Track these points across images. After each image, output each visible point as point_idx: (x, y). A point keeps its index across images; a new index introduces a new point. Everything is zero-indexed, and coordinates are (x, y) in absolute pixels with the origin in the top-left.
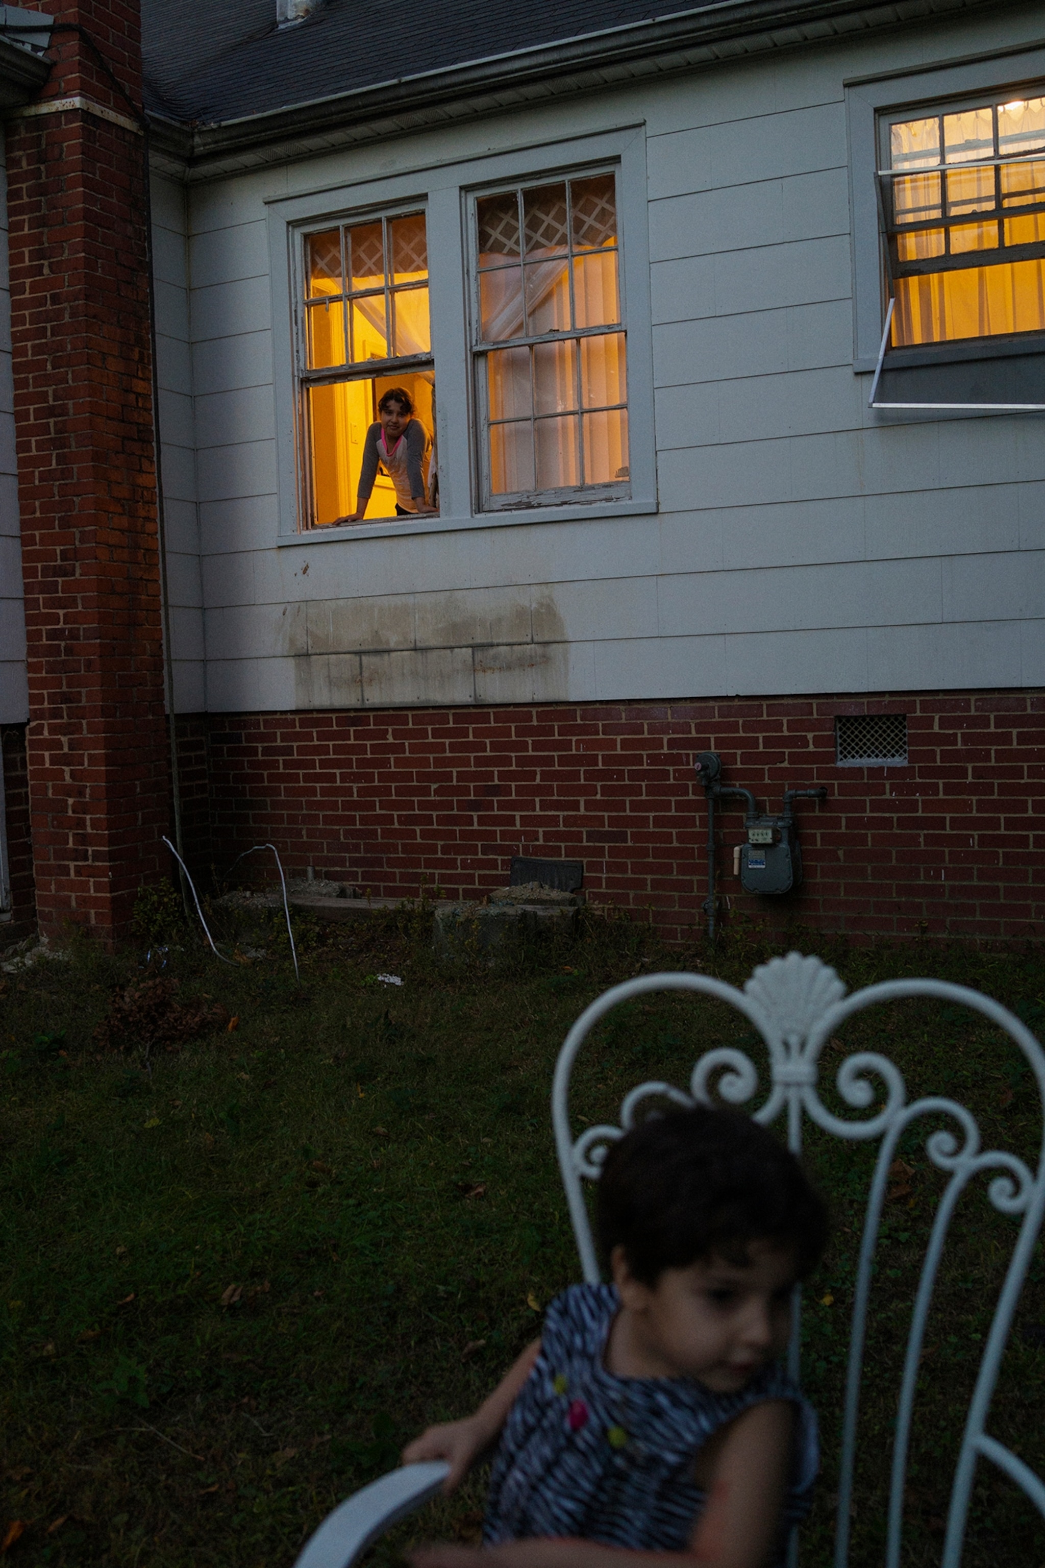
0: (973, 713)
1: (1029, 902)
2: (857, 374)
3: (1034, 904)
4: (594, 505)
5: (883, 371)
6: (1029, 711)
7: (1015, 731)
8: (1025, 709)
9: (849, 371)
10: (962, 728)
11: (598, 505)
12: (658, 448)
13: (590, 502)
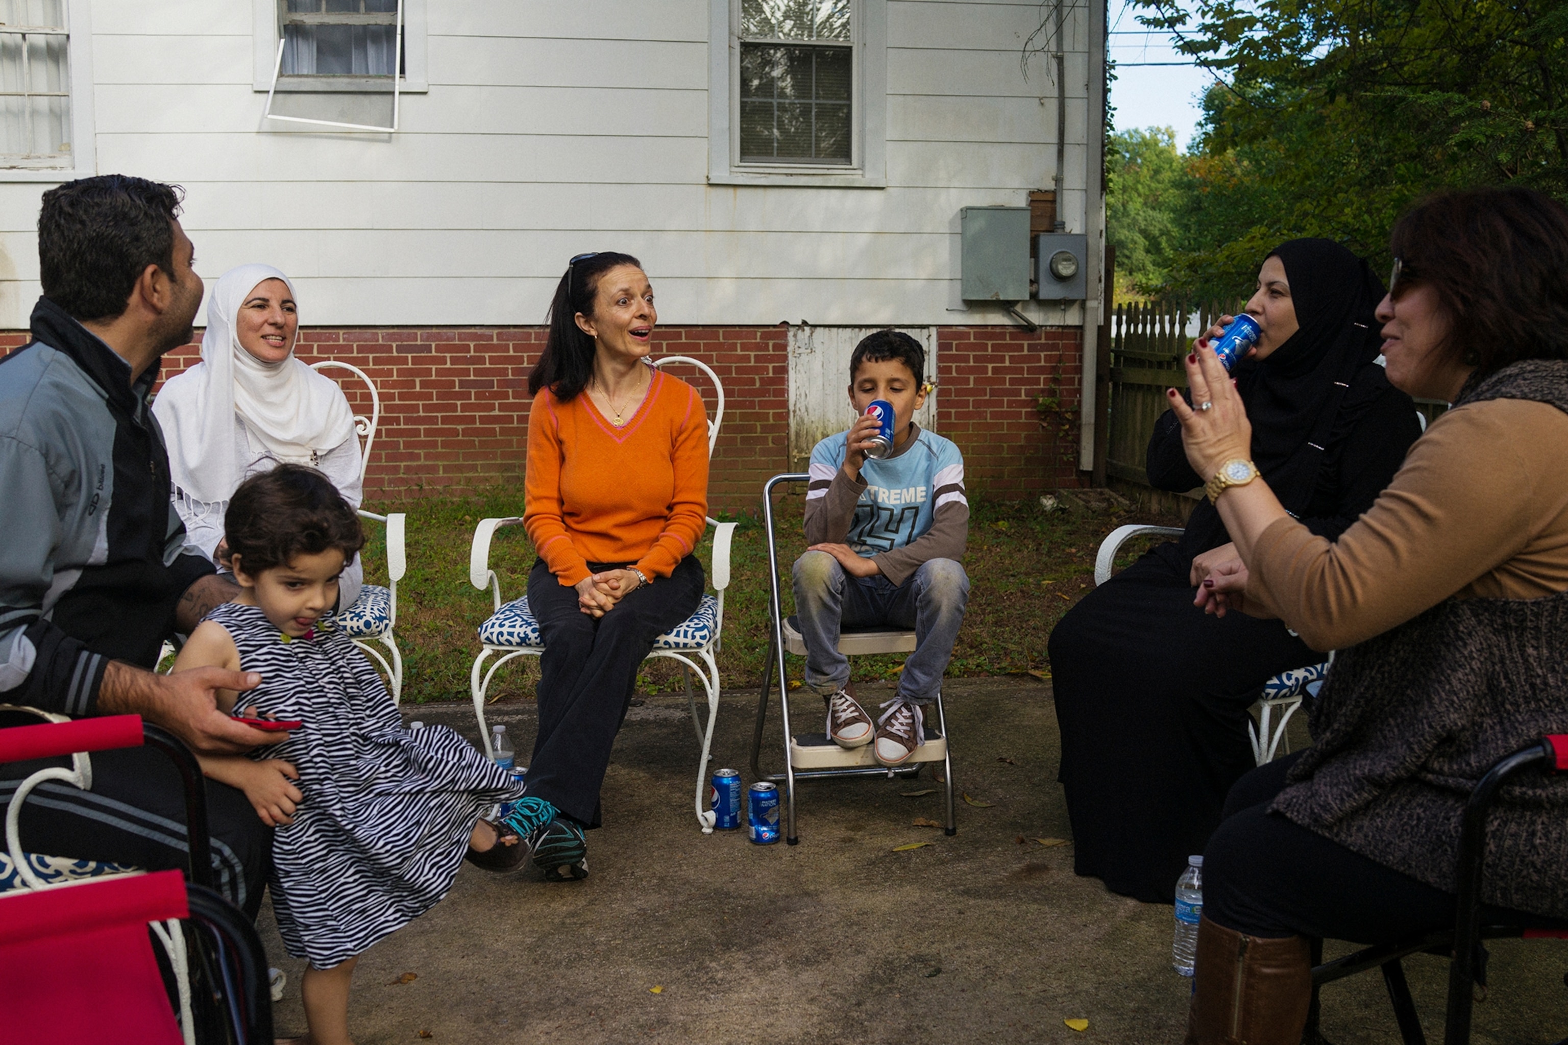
0: (341, 342)
1: (383, 476)
2: (256, 92)
3: (387, 477)
4: (41, 172)
5: (276, 92)
6: (381, 342)
7: (371, 356)
8: (378, 340)
9: (249, 90)
10: (333, 353)
11: (45, 171)
12: (97, 131)
13: (38, 169)
